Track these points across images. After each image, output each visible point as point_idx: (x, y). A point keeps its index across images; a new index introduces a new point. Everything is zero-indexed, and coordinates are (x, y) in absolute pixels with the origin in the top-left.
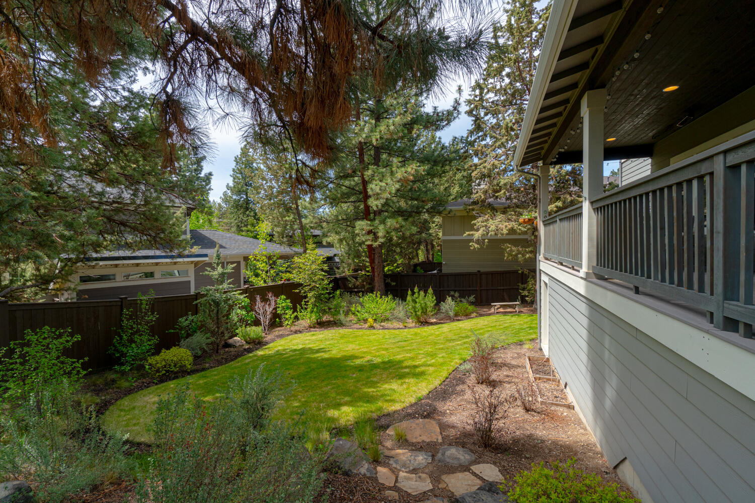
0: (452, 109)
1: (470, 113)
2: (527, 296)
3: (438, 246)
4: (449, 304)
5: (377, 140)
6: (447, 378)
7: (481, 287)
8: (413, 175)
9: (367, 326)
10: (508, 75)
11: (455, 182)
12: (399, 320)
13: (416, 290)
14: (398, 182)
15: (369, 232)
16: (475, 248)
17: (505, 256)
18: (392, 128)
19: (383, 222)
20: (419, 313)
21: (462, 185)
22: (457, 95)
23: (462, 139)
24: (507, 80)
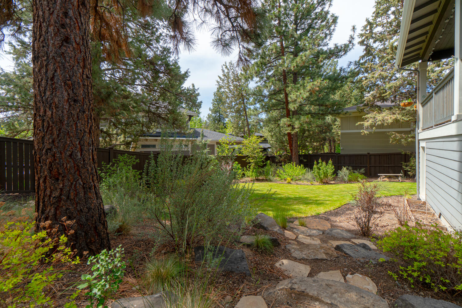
0: (348, 43)
1: (362, 43)
2: (410, 171)
3: (338, 141)
4: (344, 172)
5: (294, 67)
6: (339, 208)
7: (370, 164)
8: (319, 87)
9: (286, 182)
10: (393, 13)
11: (351, 97)
12: (308, 180)
13: (320, 161)
14: (308, 92)
15: (289, 126)
16: (365, 134)
17: (390, 141)
18: (304, 58)
19: (298, 119)
20: (322, 176)
21: (357, 99)
22: (352, 33)
23: (355, 63)
24: (392, 17)
